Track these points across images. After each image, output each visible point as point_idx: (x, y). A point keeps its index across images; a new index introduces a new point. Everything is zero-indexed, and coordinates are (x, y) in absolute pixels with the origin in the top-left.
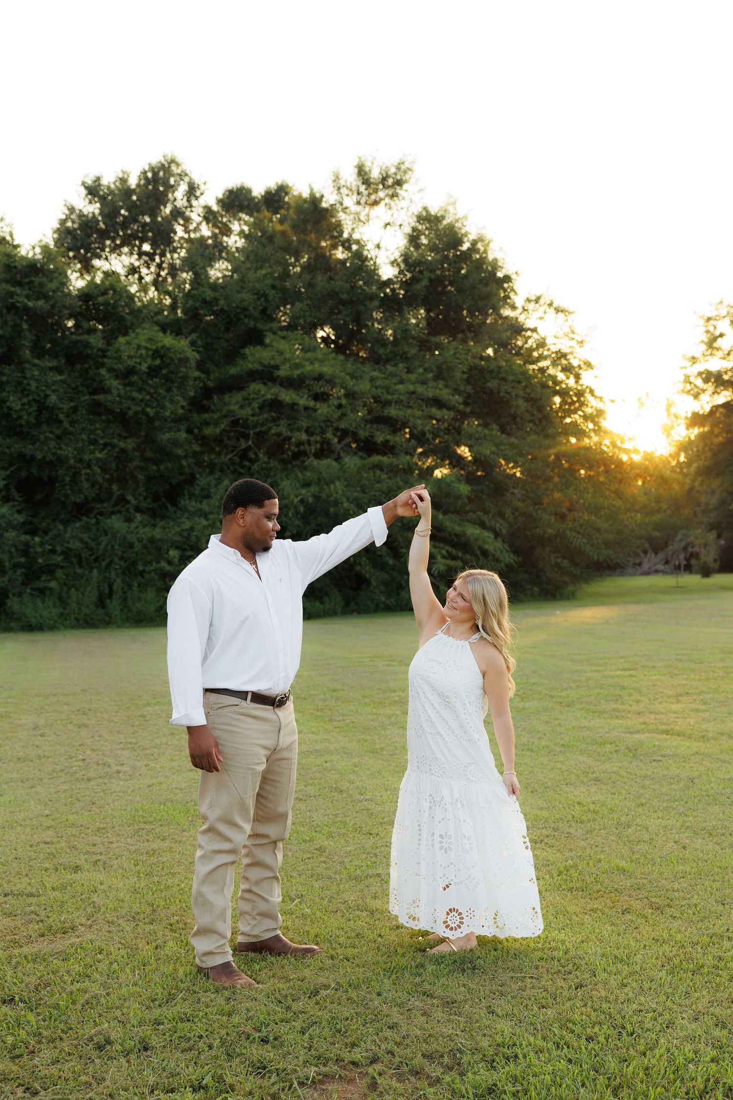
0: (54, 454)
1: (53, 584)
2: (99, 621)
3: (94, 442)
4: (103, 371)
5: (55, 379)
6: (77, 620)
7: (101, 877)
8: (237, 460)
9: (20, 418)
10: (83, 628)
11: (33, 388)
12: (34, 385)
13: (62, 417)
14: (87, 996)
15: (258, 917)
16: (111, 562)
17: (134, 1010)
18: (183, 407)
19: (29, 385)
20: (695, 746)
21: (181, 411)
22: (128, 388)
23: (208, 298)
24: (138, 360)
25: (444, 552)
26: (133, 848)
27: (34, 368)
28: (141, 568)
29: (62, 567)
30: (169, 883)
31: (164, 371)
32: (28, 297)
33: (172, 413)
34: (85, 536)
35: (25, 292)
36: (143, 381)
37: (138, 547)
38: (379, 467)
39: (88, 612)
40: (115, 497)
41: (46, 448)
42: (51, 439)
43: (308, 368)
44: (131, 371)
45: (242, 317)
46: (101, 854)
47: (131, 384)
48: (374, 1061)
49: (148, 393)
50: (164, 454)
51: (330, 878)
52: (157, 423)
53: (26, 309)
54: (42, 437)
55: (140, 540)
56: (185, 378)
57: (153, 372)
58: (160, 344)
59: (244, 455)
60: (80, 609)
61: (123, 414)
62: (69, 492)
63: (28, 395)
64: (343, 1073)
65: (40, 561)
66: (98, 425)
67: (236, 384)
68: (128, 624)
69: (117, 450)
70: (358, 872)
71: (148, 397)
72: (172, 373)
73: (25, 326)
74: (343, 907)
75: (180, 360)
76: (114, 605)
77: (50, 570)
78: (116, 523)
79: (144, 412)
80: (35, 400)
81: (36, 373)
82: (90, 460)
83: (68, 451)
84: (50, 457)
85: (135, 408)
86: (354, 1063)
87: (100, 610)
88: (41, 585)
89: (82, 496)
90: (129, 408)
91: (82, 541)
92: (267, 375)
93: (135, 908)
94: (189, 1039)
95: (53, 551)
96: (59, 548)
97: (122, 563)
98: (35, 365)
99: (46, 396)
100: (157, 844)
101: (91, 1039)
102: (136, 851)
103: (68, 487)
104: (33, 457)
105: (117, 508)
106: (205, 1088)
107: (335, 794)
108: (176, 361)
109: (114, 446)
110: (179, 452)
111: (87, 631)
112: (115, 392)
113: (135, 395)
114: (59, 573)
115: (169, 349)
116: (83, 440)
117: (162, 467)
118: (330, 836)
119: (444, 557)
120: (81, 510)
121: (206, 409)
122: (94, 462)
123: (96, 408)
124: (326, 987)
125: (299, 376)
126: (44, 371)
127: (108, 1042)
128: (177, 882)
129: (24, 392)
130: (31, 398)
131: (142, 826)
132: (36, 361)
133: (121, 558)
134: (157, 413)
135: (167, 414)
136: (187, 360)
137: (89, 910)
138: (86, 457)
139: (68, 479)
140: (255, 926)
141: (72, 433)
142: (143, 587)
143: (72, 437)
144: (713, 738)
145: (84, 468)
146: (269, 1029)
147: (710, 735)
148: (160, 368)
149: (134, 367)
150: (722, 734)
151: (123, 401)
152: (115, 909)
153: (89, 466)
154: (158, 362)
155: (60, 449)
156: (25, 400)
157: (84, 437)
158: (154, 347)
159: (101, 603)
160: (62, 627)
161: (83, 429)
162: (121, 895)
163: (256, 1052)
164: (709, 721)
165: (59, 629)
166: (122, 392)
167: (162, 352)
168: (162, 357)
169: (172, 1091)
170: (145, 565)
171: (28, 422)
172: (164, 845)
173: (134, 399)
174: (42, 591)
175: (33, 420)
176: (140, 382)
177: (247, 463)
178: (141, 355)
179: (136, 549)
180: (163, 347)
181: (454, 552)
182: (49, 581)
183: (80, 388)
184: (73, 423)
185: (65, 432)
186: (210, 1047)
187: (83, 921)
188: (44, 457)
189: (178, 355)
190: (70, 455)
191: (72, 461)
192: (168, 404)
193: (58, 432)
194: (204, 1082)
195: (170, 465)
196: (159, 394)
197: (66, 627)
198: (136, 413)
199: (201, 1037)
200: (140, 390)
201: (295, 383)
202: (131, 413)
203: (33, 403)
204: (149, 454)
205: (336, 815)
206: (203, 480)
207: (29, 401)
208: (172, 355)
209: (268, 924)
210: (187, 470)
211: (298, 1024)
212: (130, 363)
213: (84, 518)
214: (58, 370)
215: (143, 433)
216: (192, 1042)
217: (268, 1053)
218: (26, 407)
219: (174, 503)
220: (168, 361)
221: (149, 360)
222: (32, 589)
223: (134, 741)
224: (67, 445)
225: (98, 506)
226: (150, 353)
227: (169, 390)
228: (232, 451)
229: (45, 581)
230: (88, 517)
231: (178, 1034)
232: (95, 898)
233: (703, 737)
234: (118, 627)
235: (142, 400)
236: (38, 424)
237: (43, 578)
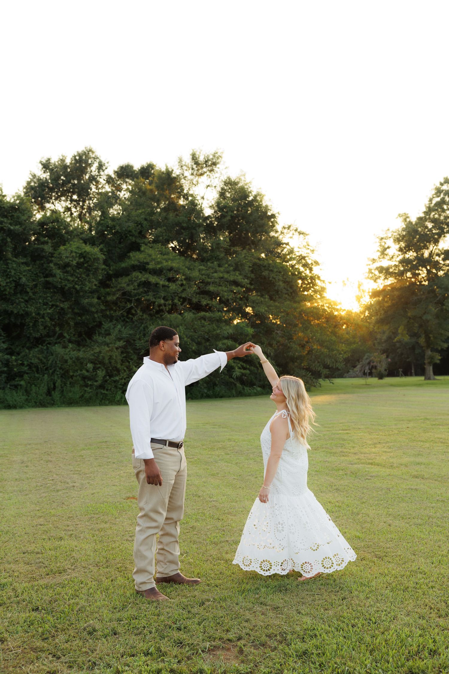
0: (23, 310)
1: (22, 383)
2: (48, 403)
3: (46, 304)
4: (52, 265)
5: (25, 269)
6: (36, 402)
7: (76, 543)
8: (125, 314)
9: (5, 290)
10: (39, 407)
11: (13, 274)
12: (13, 272)
13: (28, 290)
14: (79, 606)
15: (167, 563)
16: (55, 370)
17: (106, 613)
18: (95, 285)
19: (10, 272)
20: (388, 471)
21: (94, 287)
22: (65, 274)
23: (110, 225)
24: (71, 259)
25: (239, 365)
26: (90, 527)
27: (13, 263)
28: (71, 374)
29: (27, 373)
30: (114, 546)
31: (86, 265)
32: (11, 224)
33: (89, 288)
34: (40, 356)
35: (9, 221)
36: (74, 271)
37: (70, 362)
38: (204, 318)
39: (42, 398)
40: (57, 335)
41: (19, 307)
42: (22, 302)
43: (165, 264)
44: (67, 265)
45: (128, 236)
46: (73, 530)
47: (67, 272)
48: (240, 639)
49: (77, 277)
50: (85, 310)
51: (200, 543)
52: (81, 294)
53: (10, 230)
54: (17, 301)
55: (71, 359)
56: (97, 269)
57: (79, 265)
58: (83, 250)
59: (129, 311)
60: (37, 396)
61: (62, 288)
62: (32, 331)
63: (10, 278)
64: (224, 645)
65: (15, 369)
66: (48, 295)
67: (125, 273)
68: (64, 405)
69: (59, 308)
70: (216, 539)
71: (76, 279)
72: (90, 266)
73: (9, 240)
74: (210, 558)
75: (94, 259)
76: (56, 395)
77: (21, 375)
78: (58, 349)
79: (74, 288)
80: (13, 280)
81: (15, 266)
82: (44, 314)
83: (31, 309)
84: (21, 312)
85: (69, 285)
86: (229, 640)
87: (49, 398)
88: (16, 383)
89: (39, 334)
90: (66, 285)
91: (39, 358)
92: (142, 267)
93: (97, 560)
94: (138, 629)
95: (22, 364)
96: (25, 363)
97: (61, 371)
98: (14, 261)
99: (20, 278)
100: (103, 525)
101: (85, 629)
102: (92, 529)
103: (31, 329)
104: (12, 312)
105: (58, 341)
106: (151, 654)
107: (196, 498)
108: (92, 260)
109: (57, 306)
110: (93, 309)
111: (40, 409)
112: (58, 276)
113: (70, 278)
114: (26, 377)
115: (88, 253)
116: (40, 303)
117: (84, 318)
118: (197, 520)
119: (239, 368)
120: (39, 341)
121: (108, 286)
122: (46, 315)
123: (47, 285)
124: (208, 600)
125: (159, 268)
126: (19, 264)
127: (95, 630)
128: (117, 545)
129: (8, 276)
130: (11, 279)
131: (93, 515)
132: (15, 259)
133: (61, 368)
134: (81, 288)
135: (87, 288)
136: (98, 259)
137: (72, 561)
138: (42, 312)
139: (31, 324)
140: (166, 568)
141: (34, 299)
142: (72, 384)
143: (34, 301)
144: (397, 467)
145: (41, 318)
146: (181, 623)
147: (395, 465)
148: (83, 263)
149: (69, 263)
150: (402, 465)
151: (63, 281)
152: (86, 560)
153: (43, 317)
154: (82, 260)
155: (27, 307)
156: (8, 280)
157: (40, 301)
158: (80, 252)
159: (49, 393)
160: (27, 407)
161: (40, 296)
162: (88, 553)
163: (176, 635)
164: (393, 458)
165: (25, 408)
166: (62, 277)
167: (84, 254)
168: (84, 257)
169: (133, 656)
170: (74, 372)
171: (9, 293)
172: (107, 526)
173: (68, 280)
174: (16, 387)
175: (12, 292)
176: (72, 271)
177: (130, 316)
178: (73, 256)
179: (69, 364)
180: (85, 252)
181: (245, 365)
182: (20, 381)
183: (39, 274)
184: (34, 293)
185: (30, 299)
186: (151, 633)
187: (70, 567)
188: (18, 312)
189: (93, 257)
190: (33, 311)
191: (34, 314)
192: (87, 283)
193: (26, 298)
194: (150, 651)
195: (88, 317)
196: (82, 278)
197: (29, 407)
198: (70, 288)
199: (144, 627)
200: (72, 275)
201: (158, 272)
202: (67, 288)
203: (12, 282)
204: (76, 311)
205: (199, 509)
206: (106, 325)
207: (10, 281)
208: (90, 256)
209: (174, 567)
210: (98, 320)
211: (196, 620)
212: (67, 260)
213: (40, 346)
214: (26, 264)
215: (73, 299)
216: (140, 630)
217: (182, 635)
218: (9, 284)
219: (90, 338)
220: (88, 259)
221: (77, 259)
222: (10, 385)
223: (79, 469)
224: (31, 305)
225: (48, 339)
226: (78, 255)
227: (88, 275)
228: (123, 309)
229: (17, 381)
230: (42, 345)
231: (132, 626)
232: (74, 554)
233: (392, 466)
234: (58, 407)
235: (73, 281)
236: (15, 294)
237: (17, 379)
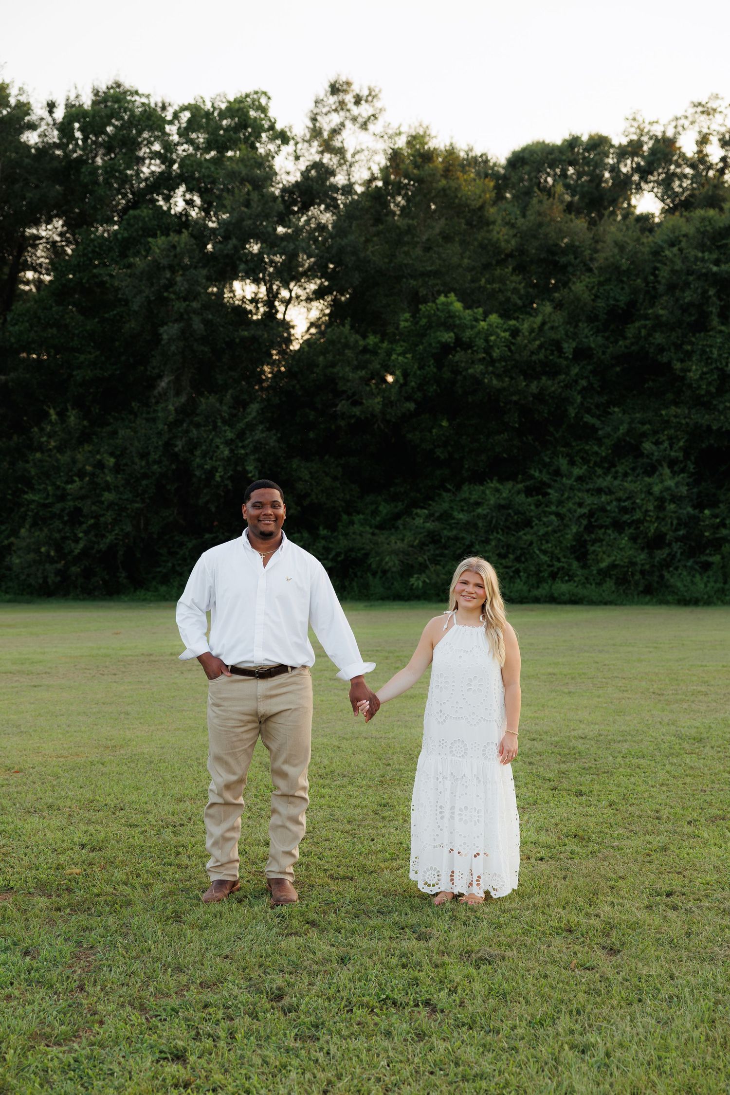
1: (716, 559)
9: (699, 387)
11: (715, 356)
12: (715, 351)
19: (711, 352)
27: (718, 336)
32: (717, 263)
35: (714, 256)
41: (722, 418)
53: (715, 274)
54: (721, 407)
63: (711, 364)
65: (707, 534)
73: (711, 292)
77: (717, 544)
80: (717, 368)
88: (703, 558)
98: (721, 332)
104: (709, 428)
129: (708, 360)
130: (714, 366)
132: (723, 328)
156: (705, 369)
160: (720, 603)
165: (715, 604)
171: (708, 392)
175: (713, 390)
182: (714, 555)
188: (721, 428)
207: (712, 370)
218: (708, 376)
229: (711, 555)
236: (720, 393)
237: (708, 551)
